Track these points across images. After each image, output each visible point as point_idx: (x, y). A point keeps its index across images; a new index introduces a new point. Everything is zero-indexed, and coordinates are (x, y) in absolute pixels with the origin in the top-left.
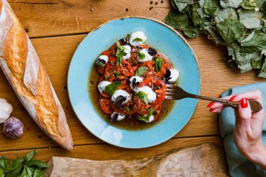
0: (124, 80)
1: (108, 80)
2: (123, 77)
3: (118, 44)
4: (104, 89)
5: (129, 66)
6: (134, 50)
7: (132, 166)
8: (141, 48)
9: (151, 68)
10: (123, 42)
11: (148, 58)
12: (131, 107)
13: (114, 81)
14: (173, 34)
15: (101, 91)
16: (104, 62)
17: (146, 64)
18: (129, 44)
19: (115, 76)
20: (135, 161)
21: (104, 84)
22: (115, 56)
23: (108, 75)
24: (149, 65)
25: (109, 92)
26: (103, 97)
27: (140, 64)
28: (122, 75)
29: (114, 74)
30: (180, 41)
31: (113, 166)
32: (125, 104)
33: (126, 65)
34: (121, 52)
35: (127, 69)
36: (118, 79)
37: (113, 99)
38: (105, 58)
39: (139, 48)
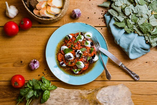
0: (74, 50)
1: (67, 46)
2: (74, 48)
3: (80, 34)
4: (64, 49)
5: (79, 45)
6: (85, 39)
7: (84, 93)
8: (88, 40)
9: (88, 50)
10: (82, 34)
11: (89, 46)
12: (72, 63)
13: (70, 48)
14: (104, 41)
15: (62, 50)
16: (70, 38)
17: (86, 48)
18: (84, 36)
19: (71, 46)
20: (85, 90)
21: (65, 47)
22: (76, 38)
23: (68, 44)
24: (88, 49)
25: (65, 52)
26: (61, 53)
27: (84, 46)
28: (75, 47)
29: (72, 45)
30: (106, 46)
31: (75, 92)
32: (70, 60)
33: (79, 44)
34: (79, 37)
35: (78, 46)
36: (72, 48)
37: (66, 55)
38: (71, 37)
39: (87, 39)
